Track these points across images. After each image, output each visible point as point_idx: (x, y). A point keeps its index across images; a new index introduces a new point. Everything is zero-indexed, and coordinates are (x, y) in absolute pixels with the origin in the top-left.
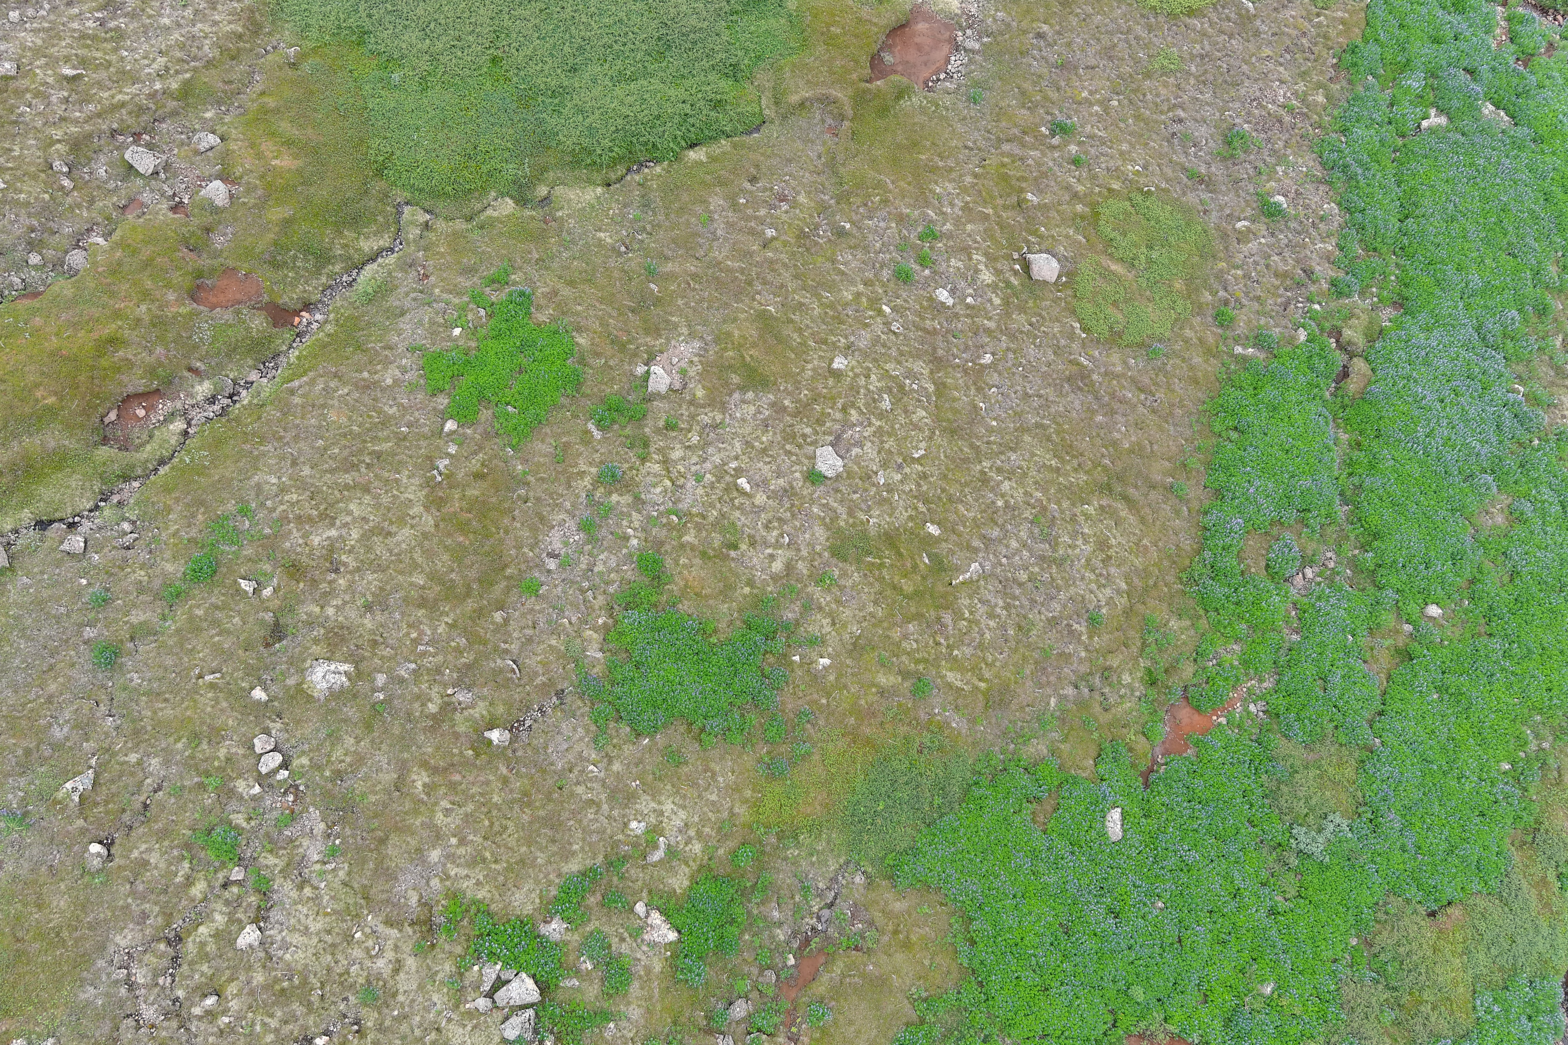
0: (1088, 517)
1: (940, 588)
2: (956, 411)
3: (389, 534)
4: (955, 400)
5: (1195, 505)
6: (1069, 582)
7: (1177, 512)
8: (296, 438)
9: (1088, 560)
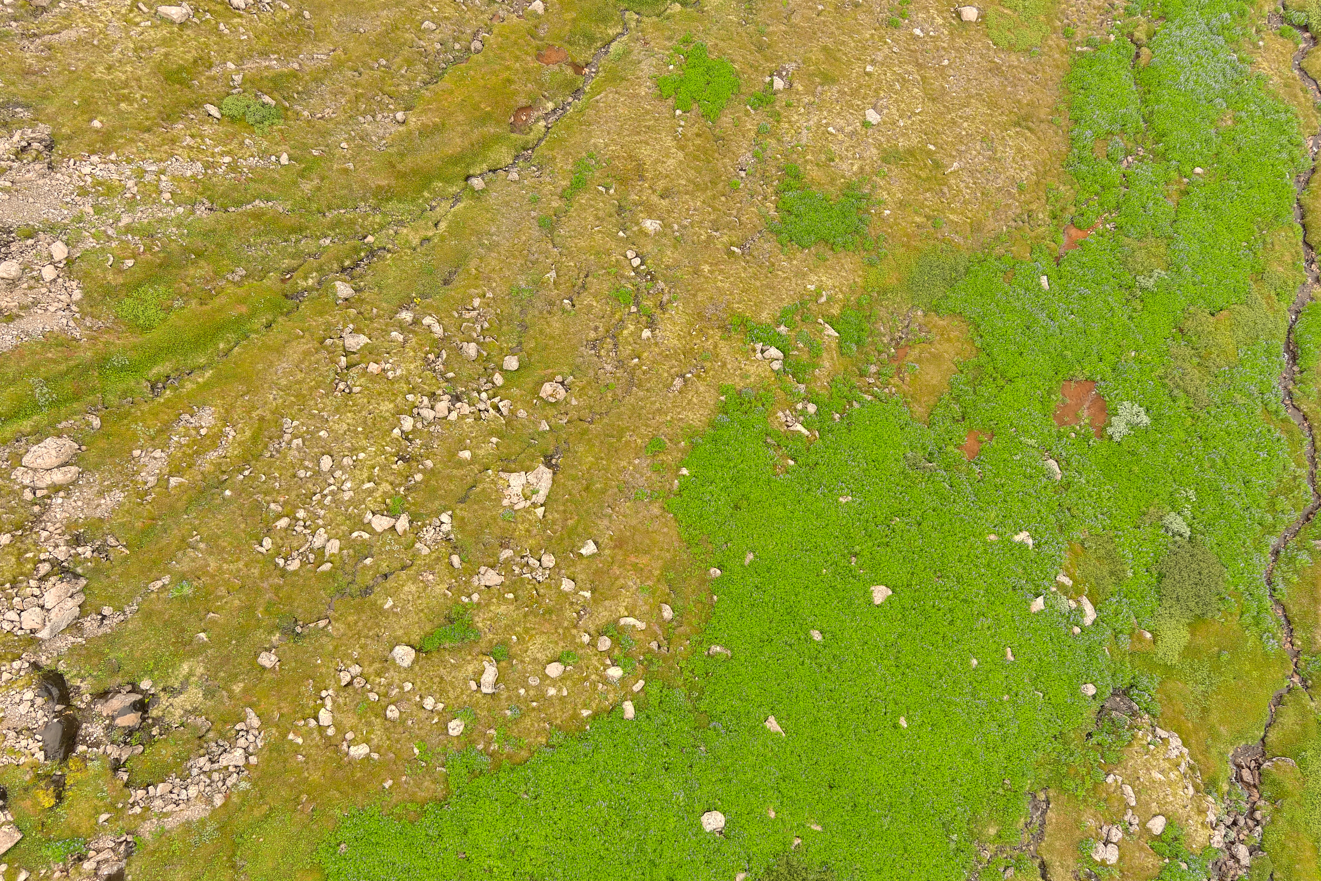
0: (1010, 137)
1: (940, 176)
2: (934, 90)
3: (664, 162)
4: (932, 84)
5: (1065, 129)
6: (1005, 169)
7: (1056, 133)
8: (606, 122)
9: (1013, 159)
